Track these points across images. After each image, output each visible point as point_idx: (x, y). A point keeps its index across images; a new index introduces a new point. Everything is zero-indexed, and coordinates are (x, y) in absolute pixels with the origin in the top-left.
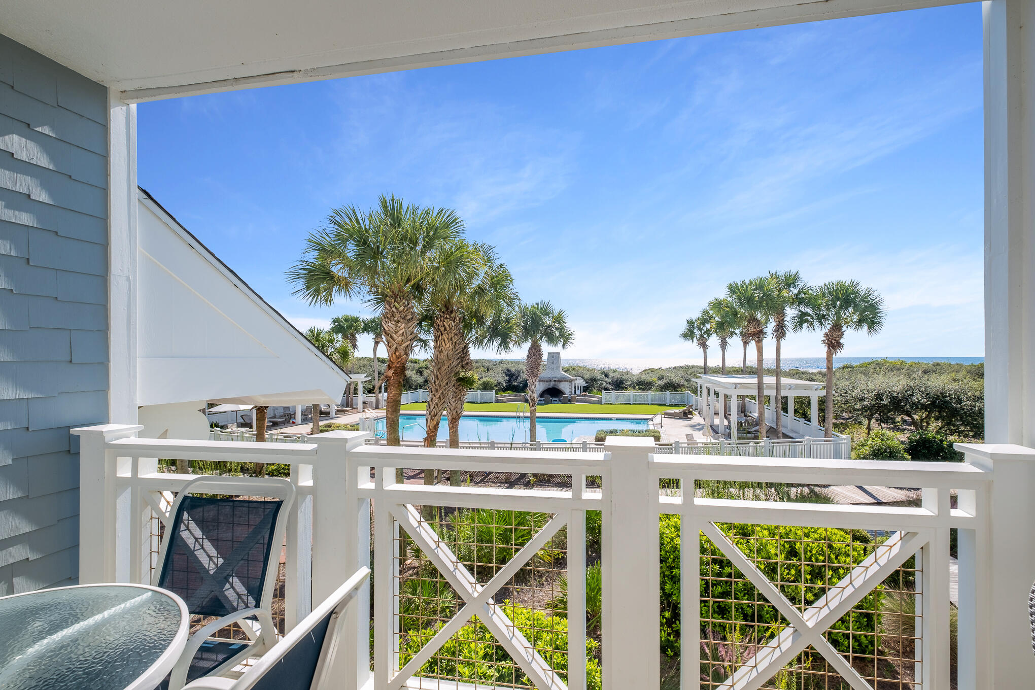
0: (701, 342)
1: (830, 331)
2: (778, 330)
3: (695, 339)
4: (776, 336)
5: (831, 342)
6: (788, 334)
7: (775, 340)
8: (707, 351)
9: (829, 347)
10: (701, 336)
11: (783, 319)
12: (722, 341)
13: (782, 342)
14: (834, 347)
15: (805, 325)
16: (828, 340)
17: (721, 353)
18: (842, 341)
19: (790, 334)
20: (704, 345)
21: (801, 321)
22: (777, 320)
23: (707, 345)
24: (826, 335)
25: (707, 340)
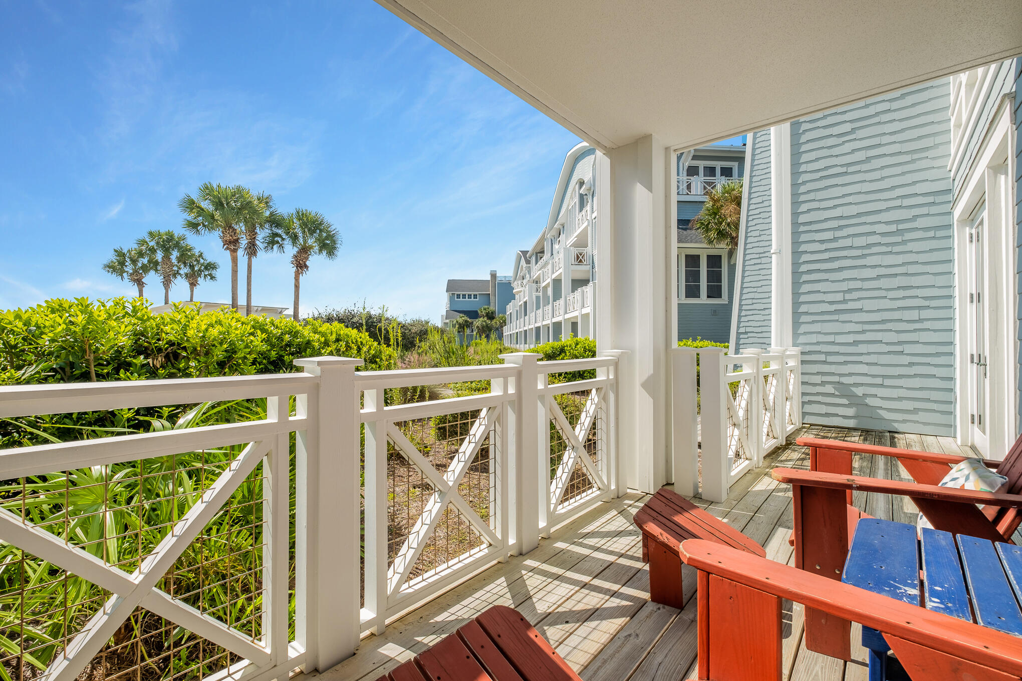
0: (136, 278)
1: (298, 252)
2: (250, 248)
3: (125, 275)
4: (248, 252)
5: (299, 262)
6: (259, 253)
7: (246, 257)
8: (144, 289)
9: (297, 267)
10: (135, 271)
11: (255, 238)
12: (164, 277)
13: (254, 259)
14: (301, 267)
15: (275, 247)
16: (296, 261)
17: (164, 291)
18: (308, 263)
19: (261, 254)
20: (139, 282)
21: (273, 242)
22: (249, 237)
23: (143, 282)
24: (295, 256)
25: (144, 277)
